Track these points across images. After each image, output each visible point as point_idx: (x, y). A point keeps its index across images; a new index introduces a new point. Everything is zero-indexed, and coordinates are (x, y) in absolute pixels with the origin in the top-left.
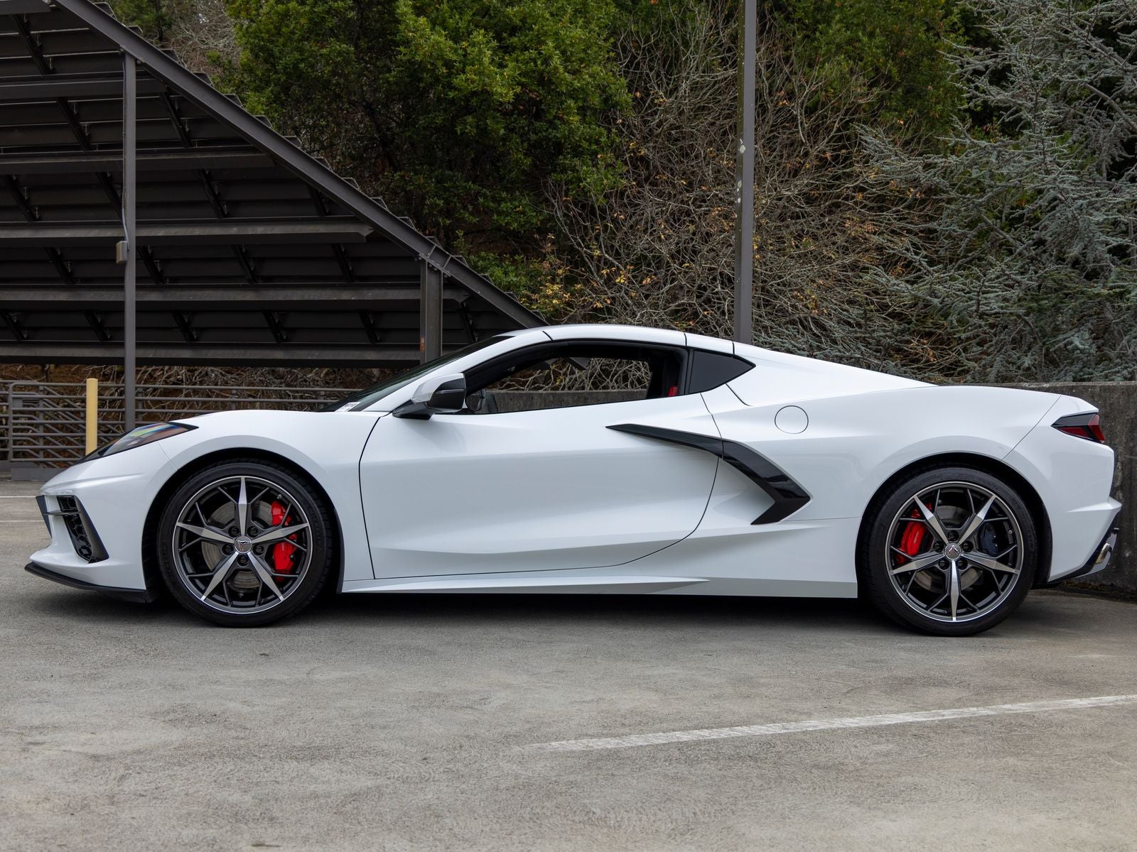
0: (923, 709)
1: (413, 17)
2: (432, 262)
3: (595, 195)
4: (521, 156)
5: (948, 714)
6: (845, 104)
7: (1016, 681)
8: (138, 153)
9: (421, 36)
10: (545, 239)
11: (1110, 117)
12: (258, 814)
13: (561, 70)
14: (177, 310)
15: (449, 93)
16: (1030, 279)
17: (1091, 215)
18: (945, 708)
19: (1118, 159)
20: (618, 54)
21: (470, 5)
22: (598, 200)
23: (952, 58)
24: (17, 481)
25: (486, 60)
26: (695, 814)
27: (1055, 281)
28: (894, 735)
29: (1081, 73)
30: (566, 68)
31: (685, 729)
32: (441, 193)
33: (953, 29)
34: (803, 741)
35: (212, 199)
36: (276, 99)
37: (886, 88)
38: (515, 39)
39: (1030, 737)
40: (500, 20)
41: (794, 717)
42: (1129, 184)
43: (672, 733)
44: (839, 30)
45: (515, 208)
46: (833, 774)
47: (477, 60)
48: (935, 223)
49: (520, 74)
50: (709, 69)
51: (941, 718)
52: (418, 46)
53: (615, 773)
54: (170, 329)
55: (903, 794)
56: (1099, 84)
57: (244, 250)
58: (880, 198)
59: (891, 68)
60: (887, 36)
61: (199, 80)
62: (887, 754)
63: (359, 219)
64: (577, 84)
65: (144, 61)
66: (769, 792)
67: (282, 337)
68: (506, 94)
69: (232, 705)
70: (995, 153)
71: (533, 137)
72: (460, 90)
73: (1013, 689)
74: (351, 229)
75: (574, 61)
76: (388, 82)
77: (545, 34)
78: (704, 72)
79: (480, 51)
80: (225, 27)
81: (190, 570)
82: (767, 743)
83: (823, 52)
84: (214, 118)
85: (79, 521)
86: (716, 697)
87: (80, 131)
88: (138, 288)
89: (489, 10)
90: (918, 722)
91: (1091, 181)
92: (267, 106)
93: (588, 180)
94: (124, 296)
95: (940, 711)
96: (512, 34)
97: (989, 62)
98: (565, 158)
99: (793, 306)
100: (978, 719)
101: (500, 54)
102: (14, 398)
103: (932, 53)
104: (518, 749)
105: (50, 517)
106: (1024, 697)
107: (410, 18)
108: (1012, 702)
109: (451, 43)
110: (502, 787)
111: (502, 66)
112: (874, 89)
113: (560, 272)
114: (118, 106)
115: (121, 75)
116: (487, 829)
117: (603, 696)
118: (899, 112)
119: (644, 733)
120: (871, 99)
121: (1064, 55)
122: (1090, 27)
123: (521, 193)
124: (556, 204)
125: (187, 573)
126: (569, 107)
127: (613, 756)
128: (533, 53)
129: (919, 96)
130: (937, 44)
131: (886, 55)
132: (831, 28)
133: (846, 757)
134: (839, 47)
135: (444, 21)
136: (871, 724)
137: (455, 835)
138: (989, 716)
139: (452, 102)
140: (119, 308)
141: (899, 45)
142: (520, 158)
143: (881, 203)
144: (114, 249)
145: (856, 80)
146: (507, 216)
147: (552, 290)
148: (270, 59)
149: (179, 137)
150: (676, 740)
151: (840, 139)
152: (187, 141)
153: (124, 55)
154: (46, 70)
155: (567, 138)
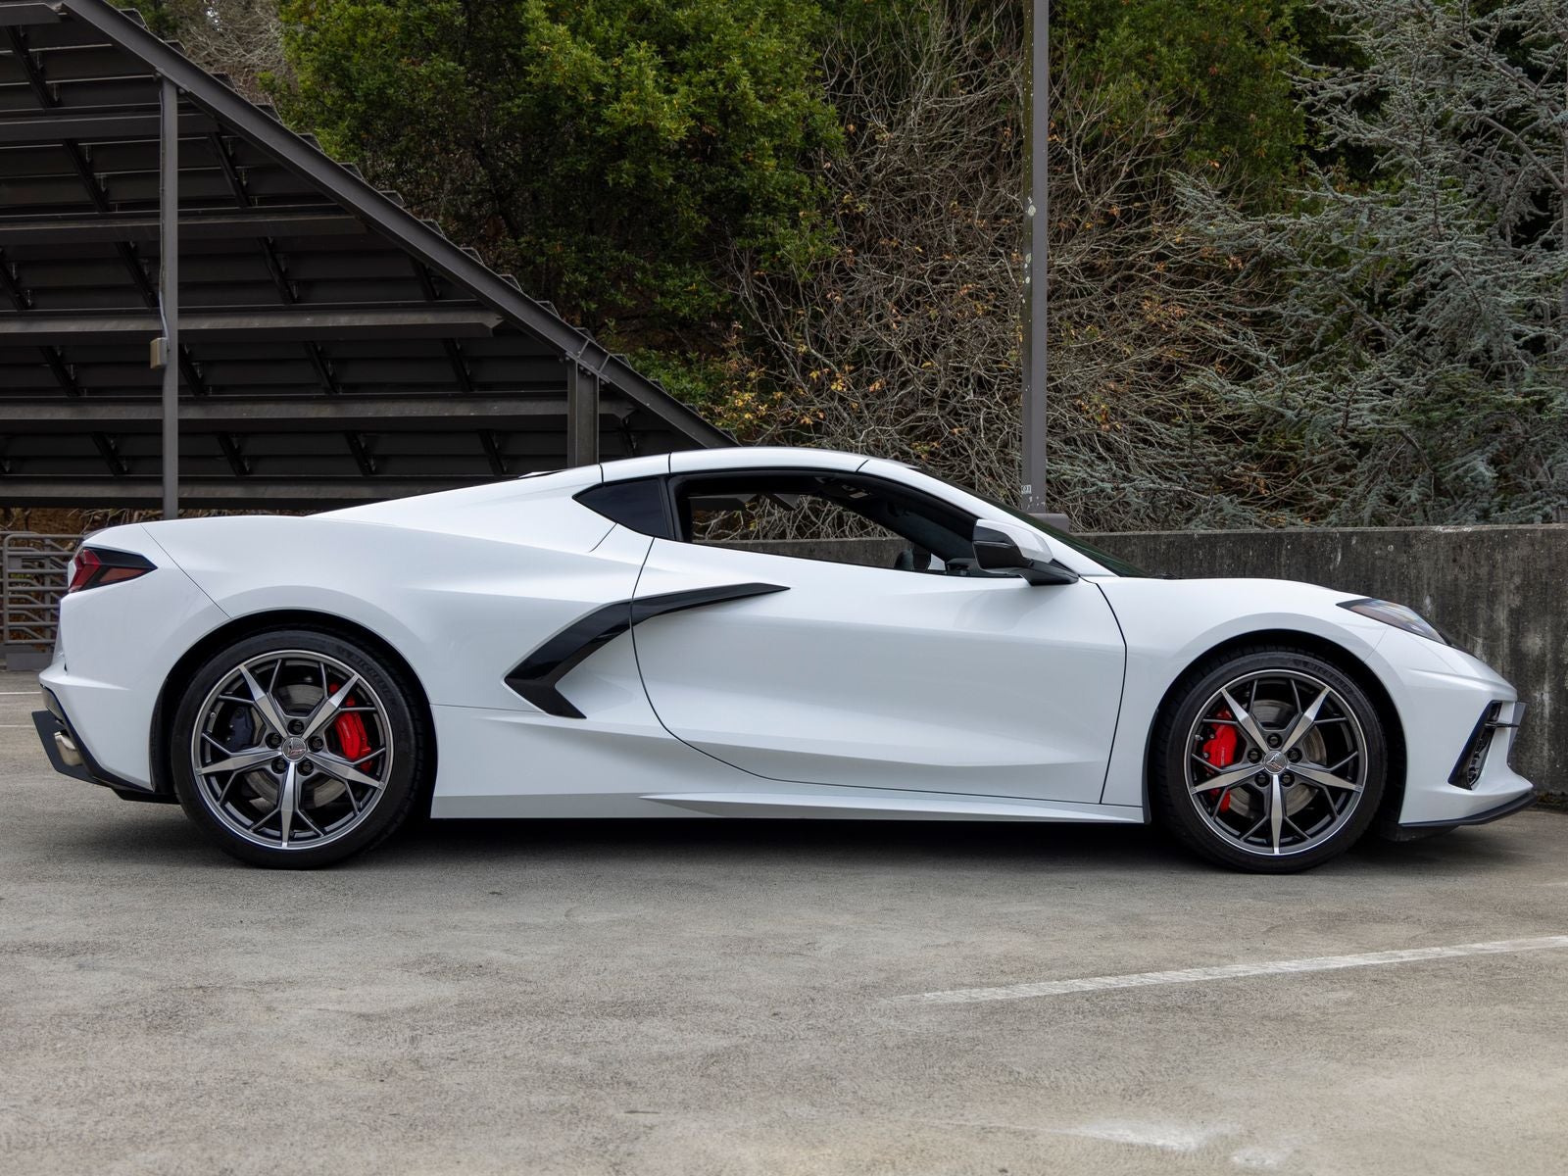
0: (1372, 950)
1: (547, 23)
2: (585, 364)
3: (798, 269)
4: (693, 214)
5: (1408, 955)
6: (1137, 140)
7: (1477, 916)
8: (181, 215)
9: (560, 51)
10: (728, 327)
11: (1516, 160)
12: (608, 1077)
13: (752, 95)
14: (224, 433)
15: (598, 129)
16: (1416, 383)
17: (1498, 295)
18: (1400, 949)
19: (1528, 218)
20: (825, 73)
21: (622, 6)
22: (800, 275)
23: (1300, 81)
24: (15, 671)
25: (649, 83)
26: (1142, 1072)
27: (1448, 385)
28: (1349, 981)
29: (1479, 104)
30: (757, 92)
31: (1083, 976)
32: (583, 266)
33: (1284, 35)
34: (1238, 989)
35: (277, 278)
36: (354, 138)
37: (1193, 118)
38: (685, 54)
39: (1521, 982)
40: (664, 28)
41: (1214, 960)
42: (1545, 252)
43: (1069, 982)
44: (1127, 39)
45: (686, 286)
46: (1291, 1027)
47: (637, 83)
48: (1278, 306)
49: (694, 103)
50: (946, 91)
51: (1399, 960)
52: (554, 65)
53: (1022, 1027)
54: (213, 457)
55: (1388, 1049)
56: (1504, 117)
57: (319, 348)
58: (1189, 270)
59: (1200, 89)
60: (1192, 45)
61: (262, 114)
62: (1349, 1003)
63: (484, 304)
64: (773, 115)
65: (188, 90)
66: (1223, 1048)
67: (370, 467)
68: (677, 130)
69: (492, 954)
70: (1366, 211)
71: (708, 187)
72: (611, 124)
73: (1478, 925)
74: (472, 318)
75: (767, 84)
76: (509, 113)
77: (728, 46)
78: (940, 96)
79: (640, 69)
80: (261, 33)
82: (1195, 991)
83: (1106, 68)
84: (285, 167)
86: (1103, 938)
87: (94, 185)
88: (181, 401)
89: (649, 11)
90: (1373, 965)
91: (1491, 248)
92: (342, 147)
93: (788, 247)
94: (163, 411)
95: (1394, 952)
96: (681, 46)
97: (1352, 87)
98: (754, 217)
99: (1074, 420)
100: (1448, 960)
101: (666, 74)
102: (10, 556)
103: (1255, 69)
104: (886, 1002)
106: (1494, 936)
107: (544, 24)
108: (1482, 940)
109: (598, 59)
110: (890, 1044)
111: (669, 91)
112: (1177, 119)
113: (753, 374)
114: (153, 150)
115: (157, 109)
116: (898, 1091)
117: (960, 939)
118: (1211, 150)
119: (1033, 982)
120: (1173, 132)
121: (1455, 77)
122: (1491, 40)
123: (693, 265)
124: (743, 280)
126: (762, 147)
127: (1008, 1007)
128: (712, 73)
129: (1236, 128)
130: (1262, 56)
131: (1192, 71)
132: (1116, 35)
133: (1299, 1007)
134: (1128, 60)
135: (589, 28)
136: (1314, 968)
137: (863, 1099)
138: (1459, 957)
139: (600, 141)
140: (155, 429)
141: (1208, 59)
142: (692, 217)
143: (1189, 275)
144: (148, 348)
145: (1153, 106)
146: (674, 297)
147: (743, 401)
148: (346, 81)
149: (234, 193)
150: (1077, 989)
151: (1133, 186)
152: (244, 198)
153: (160, 81)
154: (49, 102)
155: (756, 188)
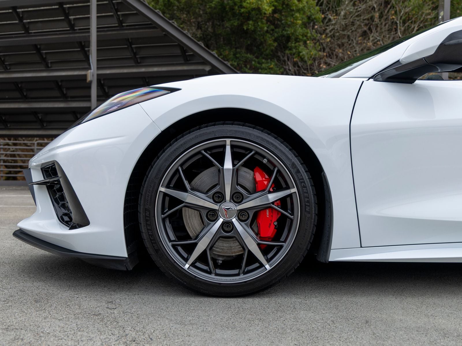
3: (308, 59)
4: (272, 42)
8: (98, 31)
15: (241, 10)
22: (309, 62)
32: (235, 59)
35: (132, 54)
45: (269, 66)
49: (274, 1)
63: (204, 62)
68: (268, 10)
71: (276, 35)
72: (246, 8)
81: (173, 238)
85: (61, 189)
87: (70, 21)
93: (304, 53)
98: (292, 43)
105: (35, 187)
114: (88, 8)
123: (271, 60)
124: (289, 63)
125: (170, 241)
126: (297, 17)
139: (241, 14)
149: (117, 23)
155: (293, 34)
